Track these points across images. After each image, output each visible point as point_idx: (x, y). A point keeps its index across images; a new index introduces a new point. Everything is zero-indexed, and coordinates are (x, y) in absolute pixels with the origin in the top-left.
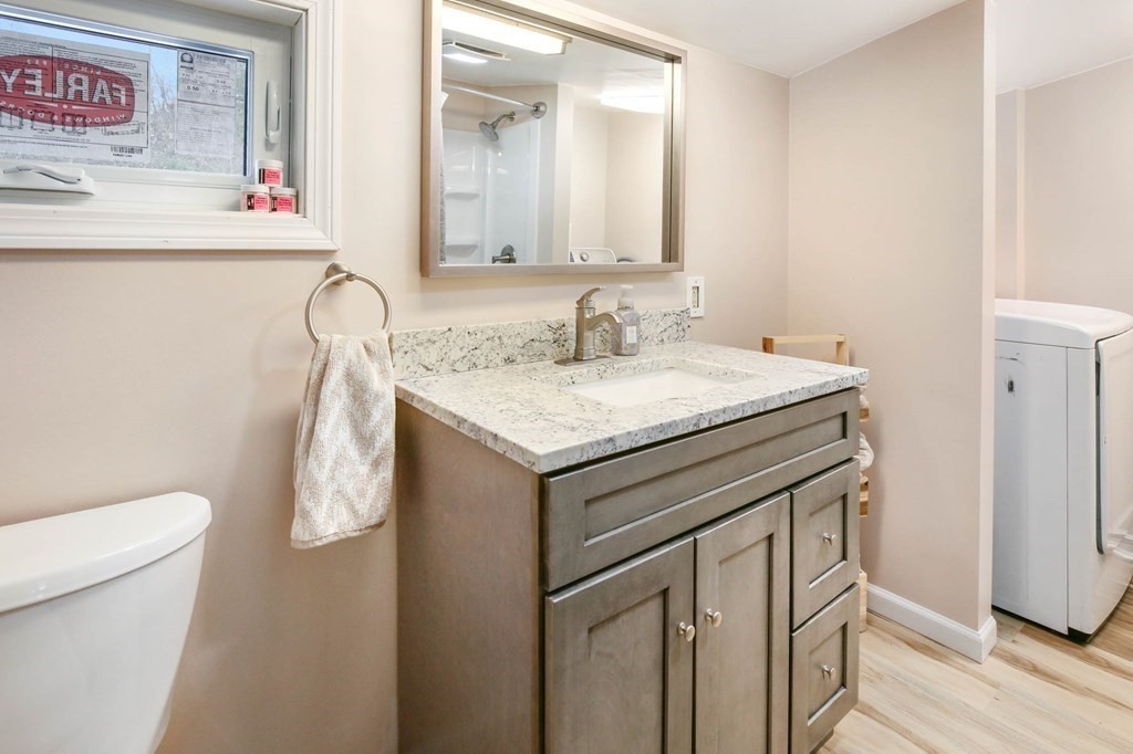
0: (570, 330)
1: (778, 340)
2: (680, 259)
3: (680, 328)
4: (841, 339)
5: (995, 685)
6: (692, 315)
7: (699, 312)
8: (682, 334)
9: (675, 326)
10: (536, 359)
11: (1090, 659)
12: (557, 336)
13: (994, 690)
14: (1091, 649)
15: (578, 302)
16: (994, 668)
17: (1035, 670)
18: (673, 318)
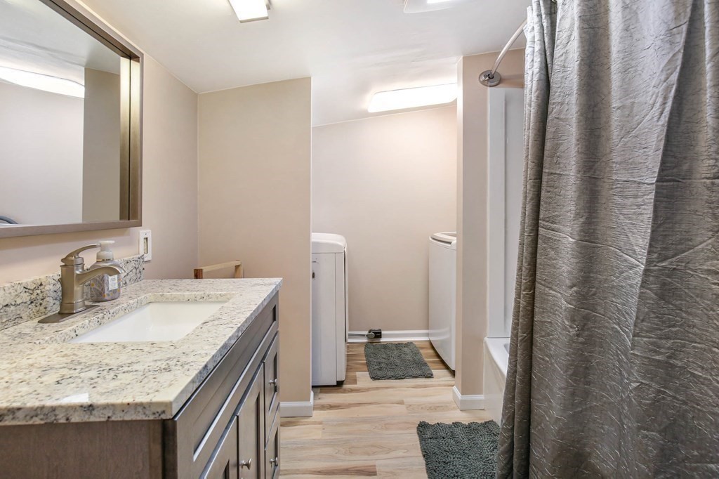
0: (47, 288)
1: (205, 269)
2: (139, 217)
3: (138, 271)
4: (238, 263)
5: (320, 423)
6: (145, 260)
7: (148, 257)
8: (139, 275)
9: (134, 271)
10: (11, 324)
11: (345, 391)
12: (33, 297)
13: (321, 426)
14: (346, 386)
15: (63, 260)
16: (318, 415)
17: (331, 407)
18: (133, 264)
